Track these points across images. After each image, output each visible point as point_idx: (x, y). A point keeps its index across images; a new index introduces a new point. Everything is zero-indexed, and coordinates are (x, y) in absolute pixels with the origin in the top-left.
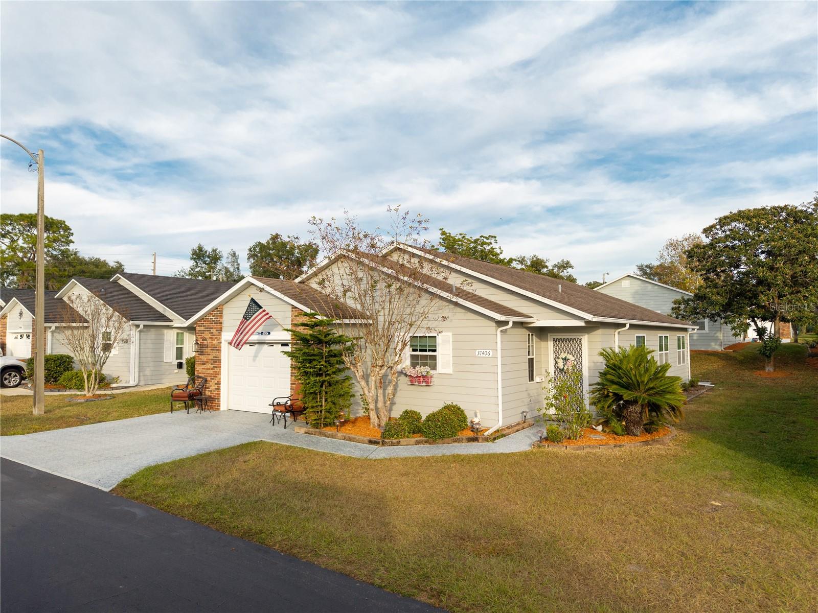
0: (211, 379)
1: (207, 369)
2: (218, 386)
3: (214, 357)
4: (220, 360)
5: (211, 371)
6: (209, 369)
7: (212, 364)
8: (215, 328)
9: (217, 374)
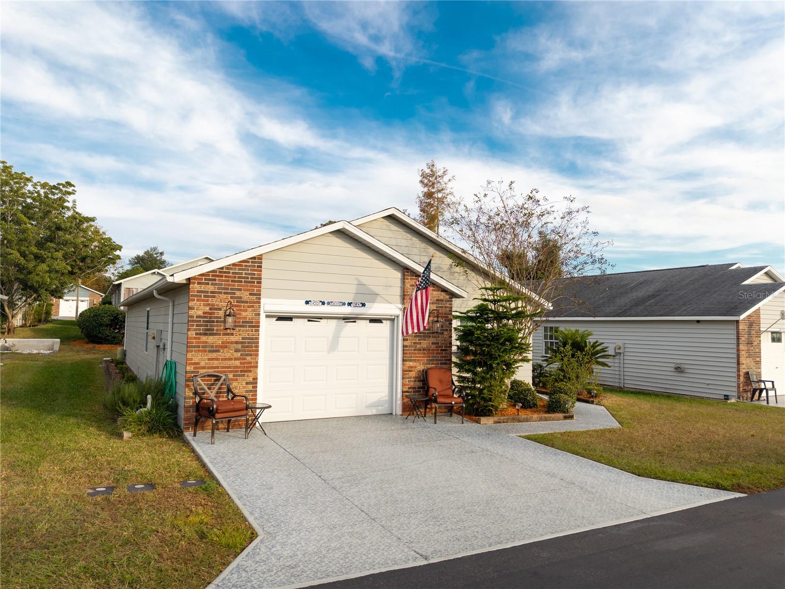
0: (234, 376)
1: (226, 359)
2: (253, 387)
3: (243, 338)
4: (258, 343)
5: (237, 363)
6: (231, 359)
7: (236, 351)
8: (248, 290)
9: (249, 368)
